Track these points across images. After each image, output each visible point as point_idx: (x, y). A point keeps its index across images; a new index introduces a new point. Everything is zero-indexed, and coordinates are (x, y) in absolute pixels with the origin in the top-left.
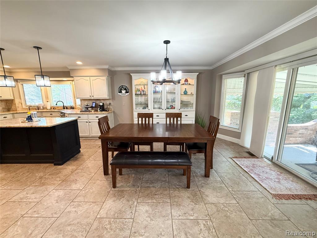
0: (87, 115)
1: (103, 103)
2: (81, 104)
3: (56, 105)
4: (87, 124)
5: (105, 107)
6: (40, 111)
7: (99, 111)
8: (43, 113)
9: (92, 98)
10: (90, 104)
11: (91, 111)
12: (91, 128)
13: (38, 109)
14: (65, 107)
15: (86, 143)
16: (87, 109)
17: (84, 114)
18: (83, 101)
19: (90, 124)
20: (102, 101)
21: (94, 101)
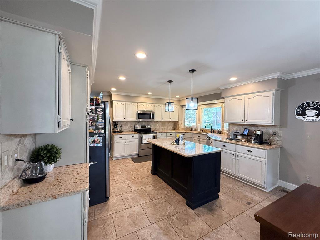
0: (235, 145)
1: (262, 132)
2: (229, 129)
3: (205, 127)
4: (234, 157)
5: (265, 137)
6: (192, 132)
7: (253, 141)
8: (194, 134)
9: (245, 123)
10: (241, 130)
11: (241, 141)
12: (239, 164)
13: (192, 130)
14: (213, 131)
15: (229, 185)
16: (235, 137)
17: (231, 143)
18: (232, 126)
19: (238, 158)
20: (260, 128)
21: (247, 127)
